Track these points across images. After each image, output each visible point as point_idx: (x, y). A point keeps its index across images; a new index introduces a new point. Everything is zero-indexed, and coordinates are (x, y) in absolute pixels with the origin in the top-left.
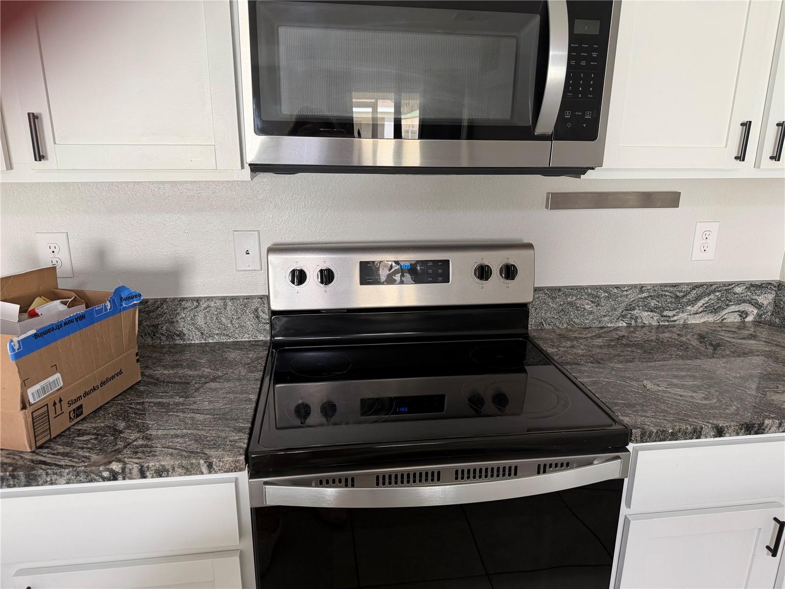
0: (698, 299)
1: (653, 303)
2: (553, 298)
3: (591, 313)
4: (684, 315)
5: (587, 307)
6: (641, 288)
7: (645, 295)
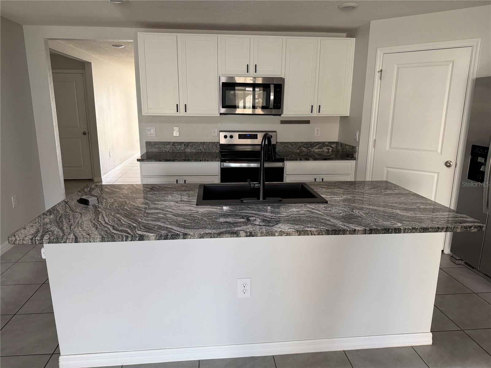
0: (316, 145)
1: (305, 146)
2: (282, 144)
3: (291, 148)
4: (313, 149)
5: (290, 146)
6: (302, 143)
7: (303, 144)
